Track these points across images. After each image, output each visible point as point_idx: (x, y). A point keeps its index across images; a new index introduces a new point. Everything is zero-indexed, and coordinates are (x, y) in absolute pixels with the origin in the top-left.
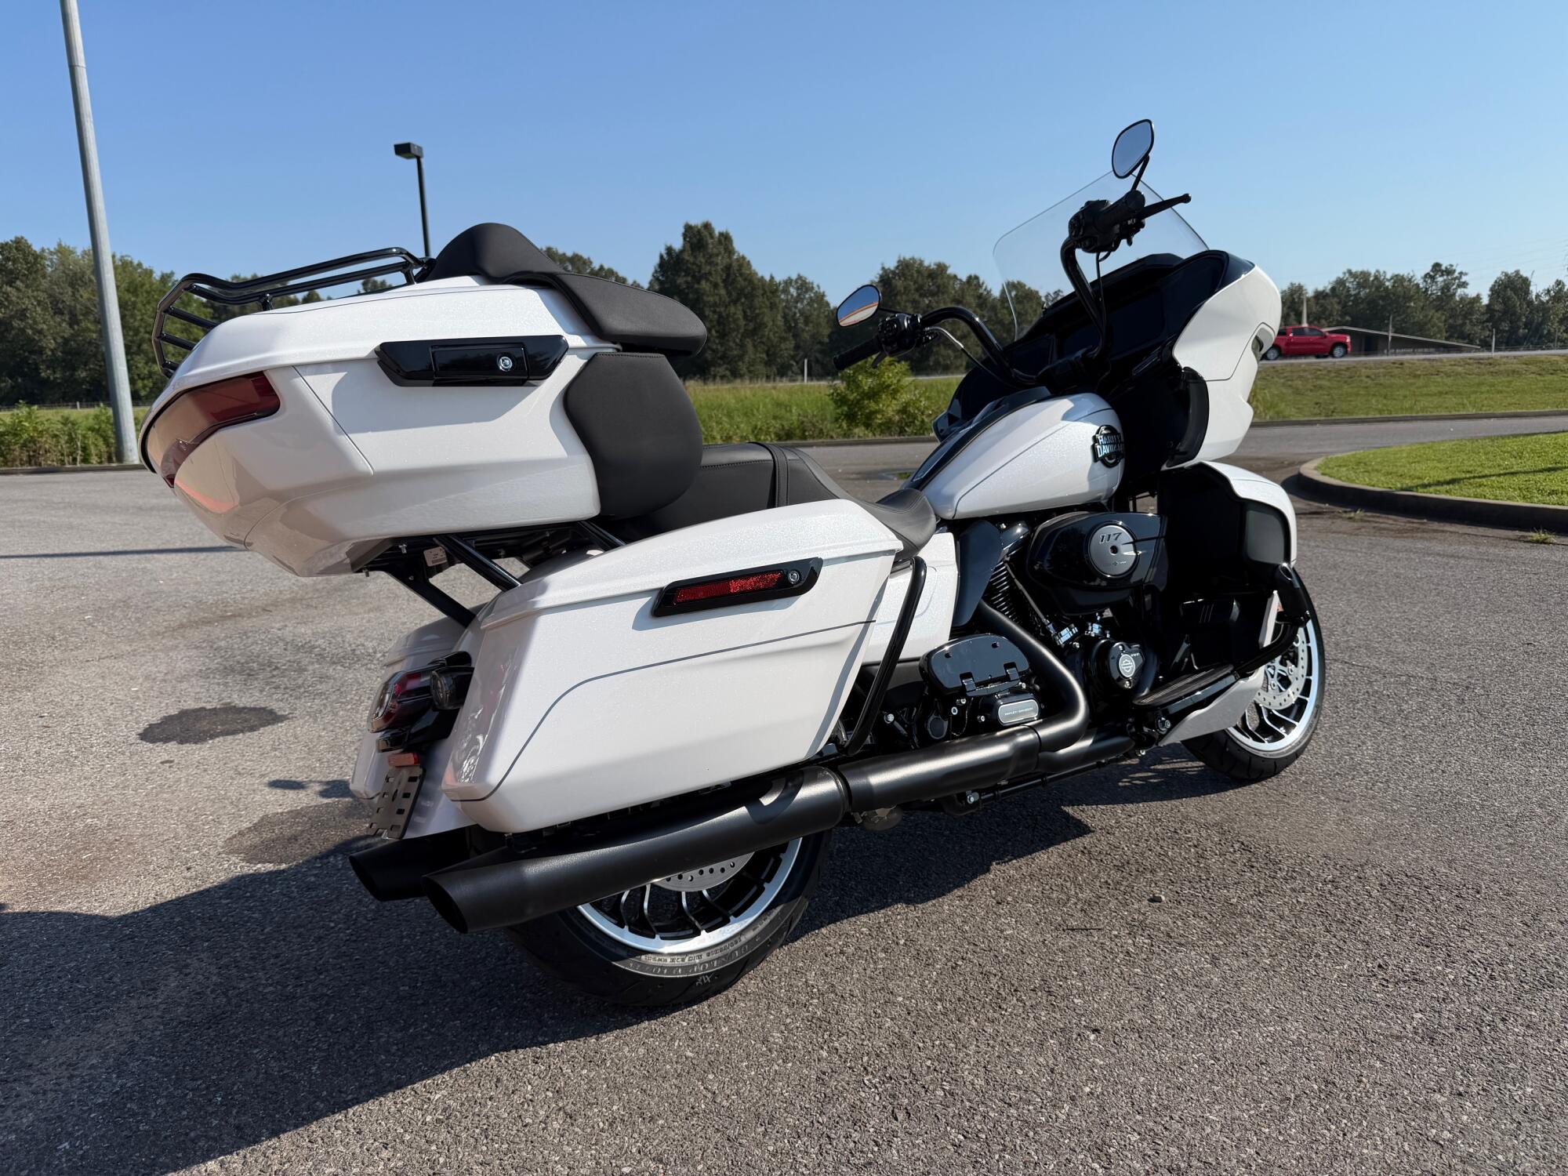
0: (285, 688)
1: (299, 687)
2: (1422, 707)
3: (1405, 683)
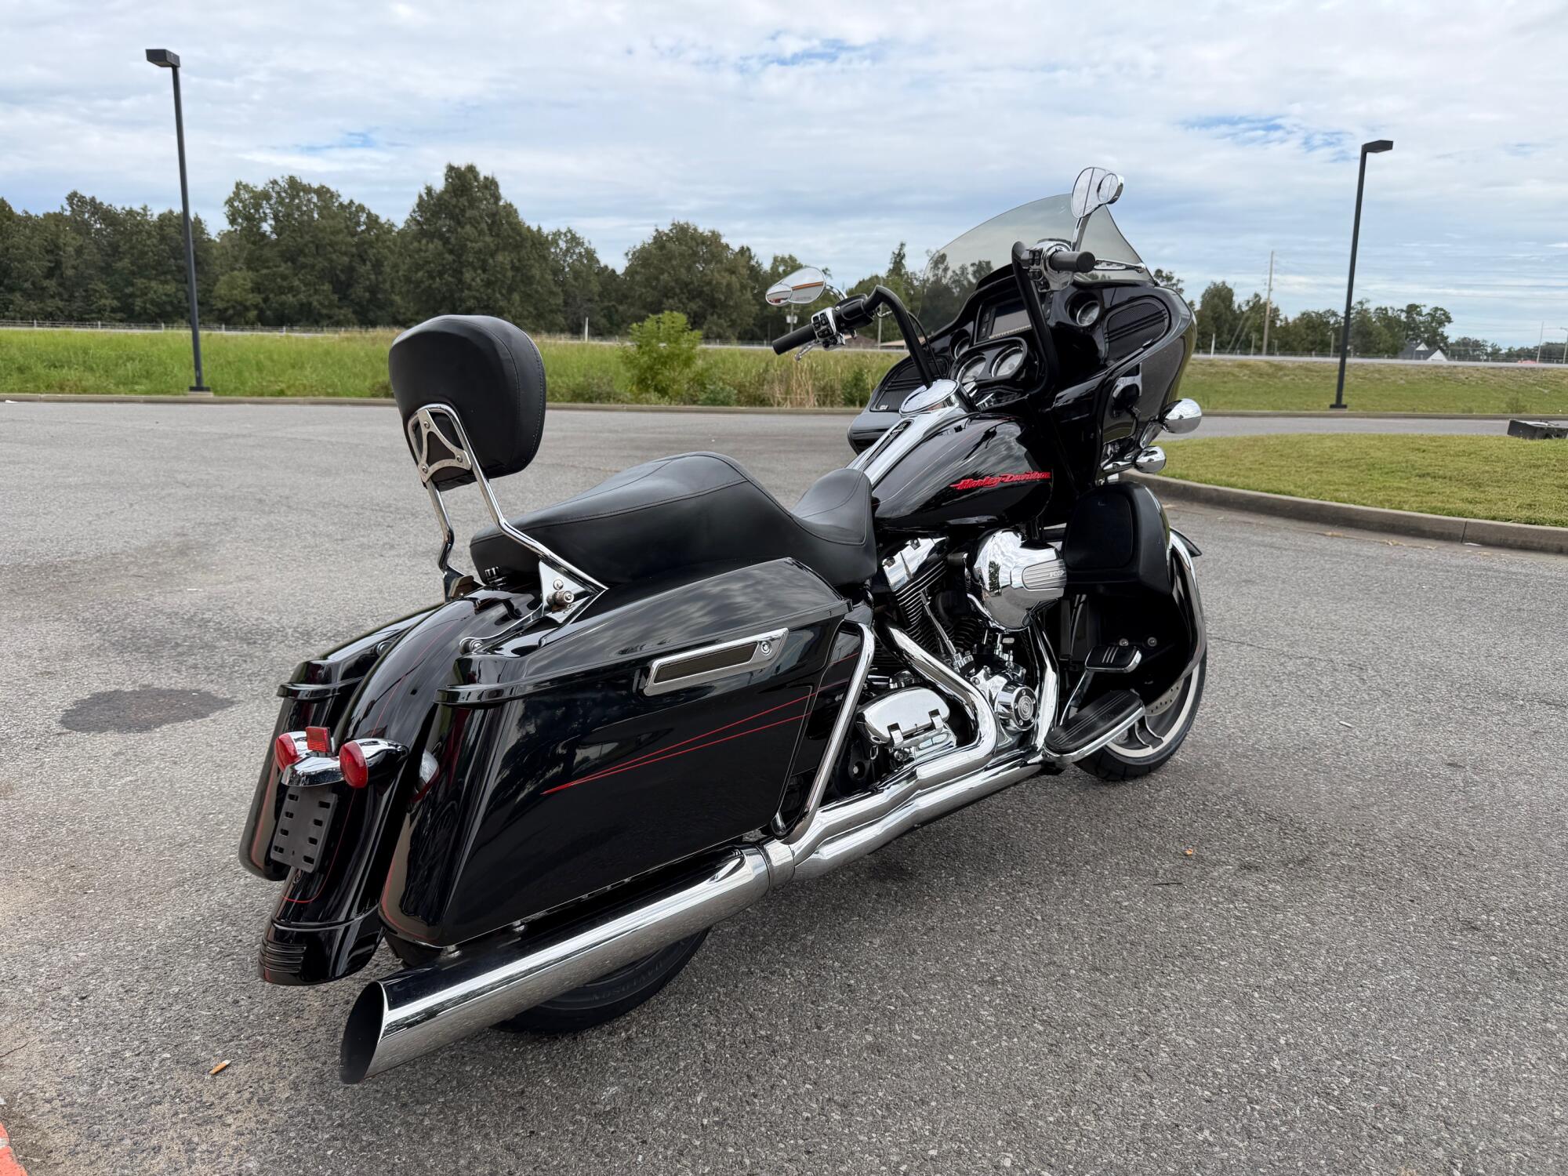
2: (1336, 687)
3: (1310, 665)
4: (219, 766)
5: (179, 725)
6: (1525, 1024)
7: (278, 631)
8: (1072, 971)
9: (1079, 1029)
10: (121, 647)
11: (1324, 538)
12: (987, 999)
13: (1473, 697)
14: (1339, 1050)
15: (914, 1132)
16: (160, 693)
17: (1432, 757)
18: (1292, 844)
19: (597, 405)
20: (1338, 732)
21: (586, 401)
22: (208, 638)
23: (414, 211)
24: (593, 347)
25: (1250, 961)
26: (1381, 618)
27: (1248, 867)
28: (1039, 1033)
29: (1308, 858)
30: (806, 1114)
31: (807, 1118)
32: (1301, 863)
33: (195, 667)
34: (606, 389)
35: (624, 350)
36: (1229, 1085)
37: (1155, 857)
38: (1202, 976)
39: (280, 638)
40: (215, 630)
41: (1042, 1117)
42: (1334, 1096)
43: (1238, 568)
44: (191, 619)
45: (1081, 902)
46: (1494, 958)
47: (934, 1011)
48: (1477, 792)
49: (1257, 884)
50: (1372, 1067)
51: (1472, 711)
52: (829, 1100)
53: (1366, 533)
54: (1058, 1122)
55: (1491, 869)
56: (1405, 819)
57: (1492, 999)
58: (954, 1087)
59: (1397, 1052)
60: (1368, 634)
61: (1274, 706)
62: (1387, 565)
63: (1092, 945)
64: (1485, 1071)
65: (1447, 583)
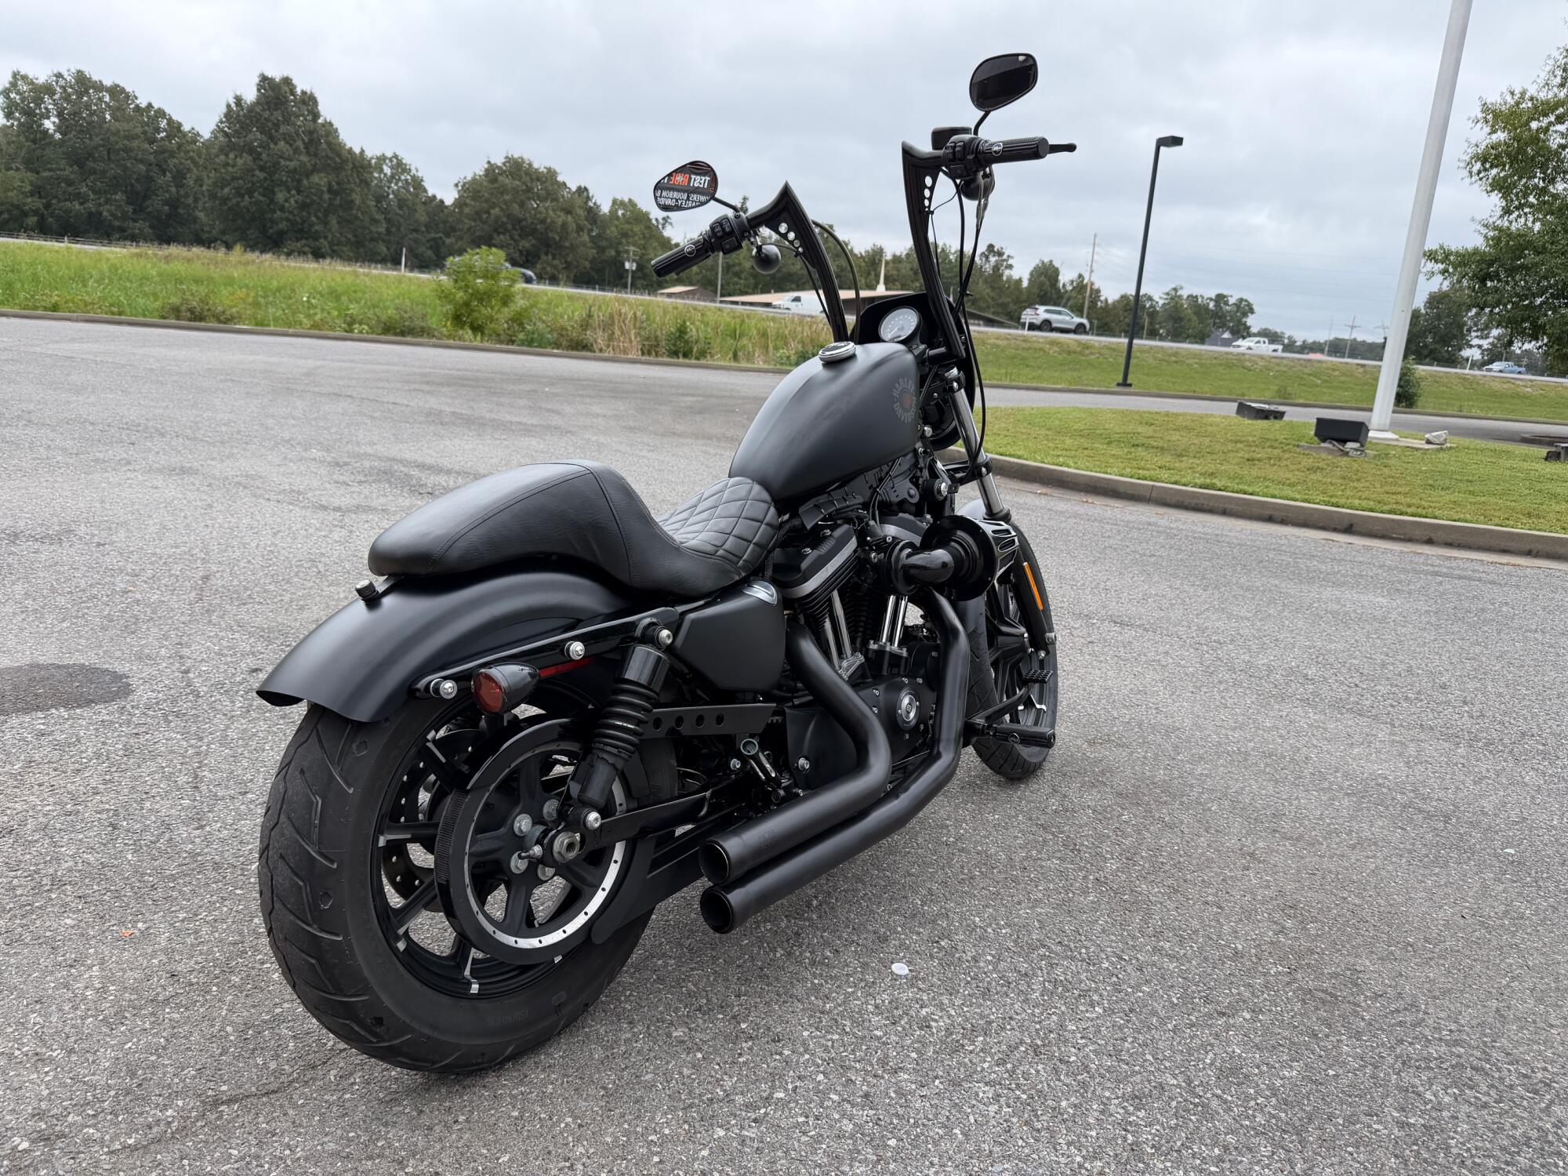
19: (409, 339)
21: (396, 334)
23: (221, 122)
24: (410, 279)
34: (418, 323)
35: (439, 283)
65: (1108, 534)
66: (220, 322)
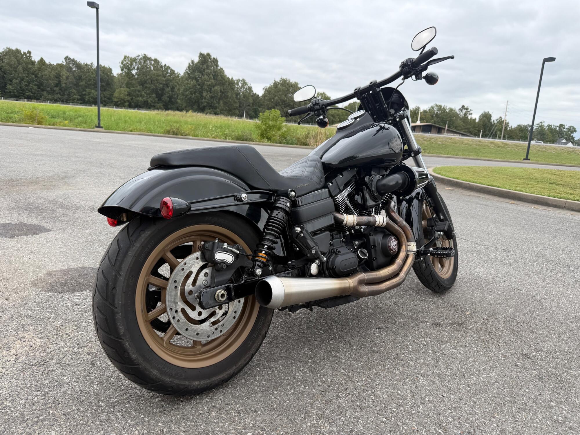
0: (48, 218)
1: (54, 218)
2: (496, 258)
3: (487, 248)
4: (33, 252)
5: (25, 237)
6: (541, 401)
7: (83, 207)
8: (344, 361)
9: (337, 385)
10: (20, 208)
11: (508, 204)
12: (301, 369)
13: (553, 265)
14: (452, 406)
15: (246, 424)
16: (26, 225)
17: (529, 287)
18: (458, 317)
20: (492, 274)
22: (55, 208)
23: (187, 69)
24: (246, 122)
25: (423, 363)
26: (522, 233)
27: (436, 324)
28: (319, 386)
29: (463, 323)
30: (200, 412)
31: (201, 414)
32: (460, 324)
33: (44, 217)
34: (249, 137)
35: (256, 123)
36: (396, 416)
37: (397, 317)
38: (400, 368)
39: (81, 210)
40: (59, 205)
41: (305, 423)
42: (443, 426)
43: (469, 212)
44: (52, 201)
45: (358, 332)
46: (534, 371)
47: (276, 372)
48: (545, 302)
49: (437, 331)
50: (464, 414)
51: (551, 271)
52: (214, 406)
53: (526, 203)
54: (312, 426)
55: (543, 334)
56: (511, 310)
57: (529, 389)
58: (272, 406)
59: (478, 408)
60: (515, 239)
61: (468, 262)
62: (531, 215)
63: (356, 350)
64: (517, 421)
65: (553, 223)
66: (182, 135)
